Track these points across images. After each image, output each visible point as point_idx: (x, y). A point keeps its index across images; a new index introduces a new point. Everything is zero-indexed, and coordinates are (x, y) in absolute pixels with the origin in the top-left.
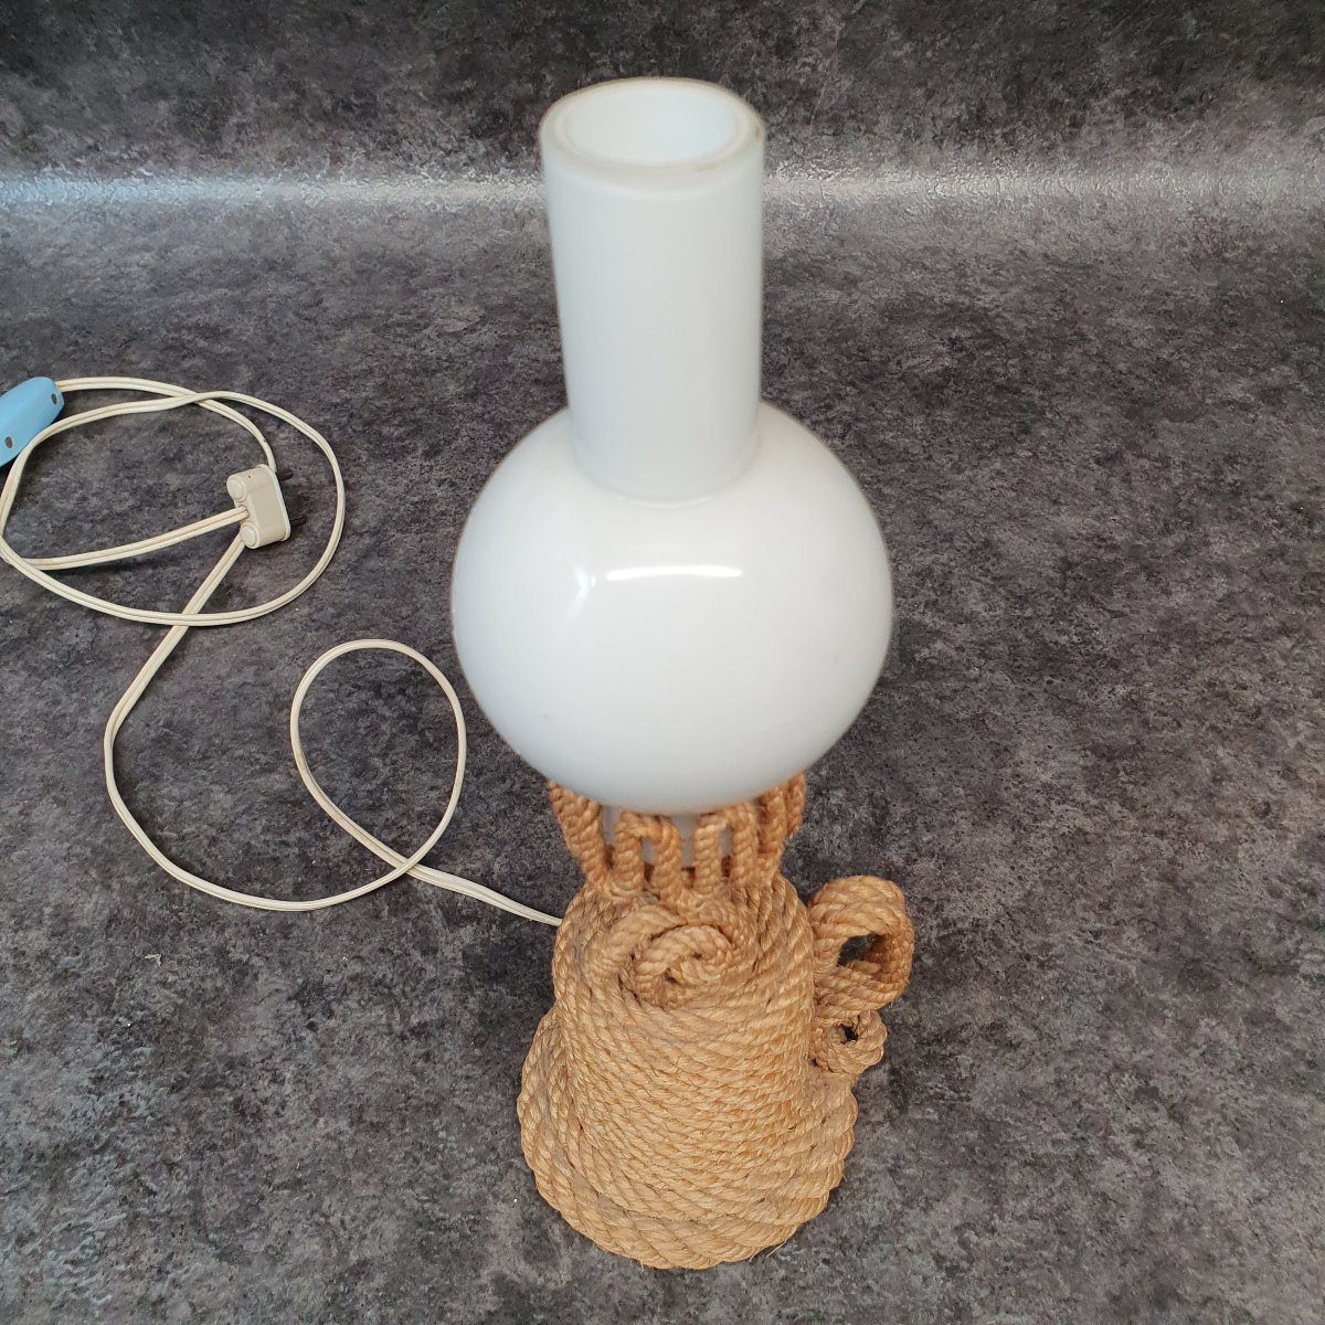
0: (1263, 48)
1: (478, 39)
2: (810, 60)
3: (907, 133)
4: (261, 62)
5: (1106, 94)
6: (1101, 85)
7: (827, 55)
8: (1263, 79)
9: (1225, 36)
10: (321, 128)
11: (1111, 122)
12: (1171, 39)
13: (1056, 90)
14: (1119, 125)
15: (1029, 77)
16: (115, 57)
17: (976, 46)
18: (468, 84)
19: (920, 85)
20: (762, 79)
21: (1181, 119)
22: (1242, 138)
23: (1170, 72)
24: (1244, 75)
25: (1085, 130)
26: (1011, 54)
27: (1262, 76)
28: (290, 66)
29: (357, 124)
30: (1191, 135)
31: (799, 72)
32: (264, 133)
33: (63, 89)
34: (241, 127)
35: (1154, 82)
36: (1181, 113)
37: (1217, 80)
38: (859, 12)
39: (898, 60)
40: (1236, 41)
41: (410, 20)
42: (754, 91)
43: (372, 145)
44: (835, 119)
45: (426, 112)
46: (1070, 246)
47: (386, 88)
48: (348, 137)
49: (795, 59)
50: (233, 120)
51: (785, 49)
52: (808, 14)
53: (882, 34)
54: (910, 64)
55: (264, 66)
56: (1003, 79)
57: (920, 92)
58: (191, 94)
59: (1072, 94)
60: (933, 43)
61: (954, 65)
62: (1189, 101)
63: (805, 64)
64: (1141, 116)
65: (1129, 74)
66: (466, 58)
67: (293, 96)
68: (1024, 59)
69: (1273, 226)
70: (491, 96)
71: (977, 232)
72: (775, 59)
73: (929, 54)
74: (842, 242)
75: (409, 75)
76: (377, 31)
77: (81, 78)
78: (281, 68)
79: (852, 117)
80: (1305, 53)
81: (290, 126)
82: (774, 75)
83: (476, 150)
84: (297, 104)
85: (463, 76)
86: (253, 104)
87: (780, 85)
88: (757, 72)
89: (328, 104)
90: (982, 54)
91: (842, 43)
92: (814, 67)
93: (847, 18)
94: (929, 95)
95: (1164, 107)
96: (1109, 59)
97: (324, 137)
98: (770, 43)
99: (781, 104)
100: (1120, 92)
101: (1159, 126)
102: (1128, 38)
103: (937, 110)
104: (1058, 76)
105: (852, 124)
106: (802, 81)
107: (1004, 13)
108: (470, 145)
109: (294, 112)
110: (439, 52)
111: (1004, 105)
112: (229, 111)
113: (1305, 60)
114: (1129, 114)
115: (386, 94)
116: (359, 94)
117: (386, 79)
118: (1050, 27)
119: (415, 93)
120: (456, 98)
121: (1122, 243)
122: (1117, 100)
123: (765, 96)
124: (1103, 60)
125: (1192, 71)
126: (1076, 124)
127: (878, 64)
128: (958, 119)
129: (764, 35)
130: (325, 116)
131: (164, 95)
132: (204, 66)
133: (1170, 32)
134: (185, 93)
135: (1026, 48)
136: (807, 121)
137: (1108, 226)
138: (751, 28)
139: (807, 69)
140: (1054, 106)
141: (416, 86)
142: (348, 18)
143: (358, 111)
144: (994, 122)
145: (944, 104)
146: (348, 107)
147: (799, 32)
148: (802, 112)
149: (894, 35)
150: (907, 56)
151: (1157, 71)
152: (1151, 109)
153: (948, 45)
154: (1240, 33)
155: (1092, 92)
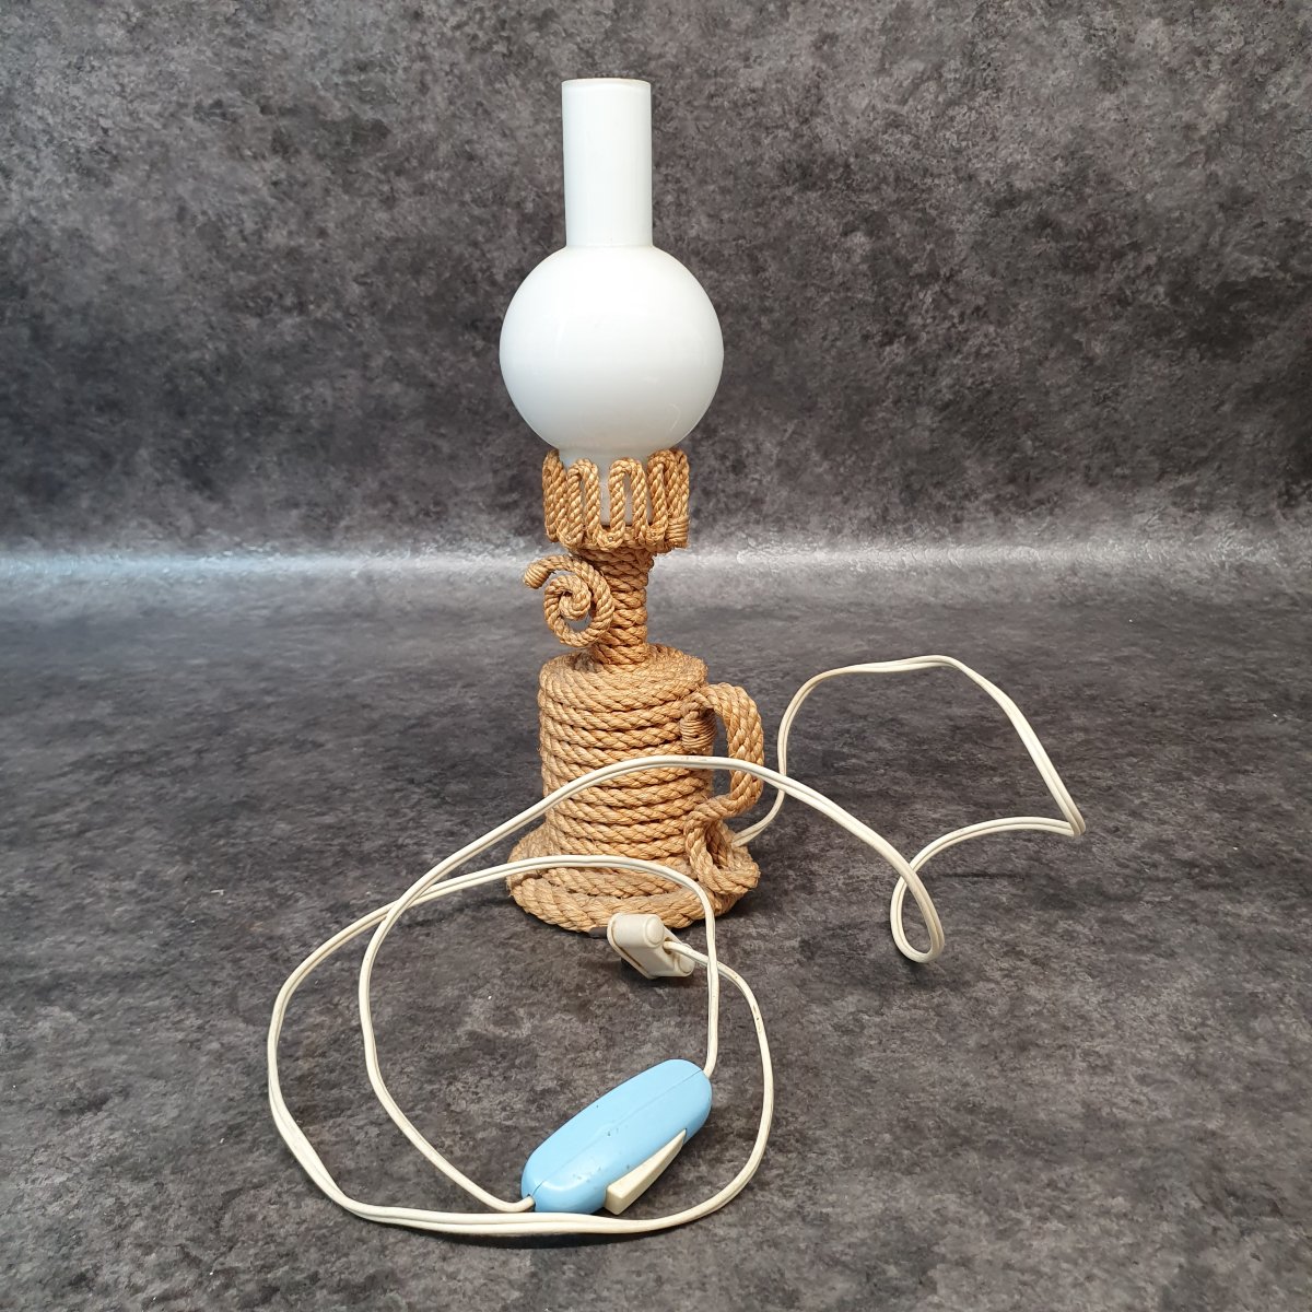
0: (1085, 462)
1: (524, 463)
2: (757, 476)
3: (832, 529)
4: (369, 480)
5: (977, 498)
6: (972, 490)
7: (769, 471)
8: (1092, 485)
9: (1055, 453)
10: (406, 529)
11: (984, 518)
12: (1016, 455)
13: (939, 496)
14: (991, 521)
15: (917, 486)
16: (268, 477)
17: (874, 463)
18: (515, 496)
19: (837, 494)
20: (723, 491)
21: (1038, 515)
22: (1087, 529)
23: (1021, 480)
24: (1076, 483)
25: (965, 525)
26: (902, 469)
27: (1091, 484)
28: (390, 483)
29: (432, 526)
30: (1047, 528)
31: (749, 485)
32: (365, 533)
33: (227, 504)
34: (348, 529)
35: (1011, 488)
36: (1037, 510)
37: (1058, 487)
38: (790, 438)
39: (820, 475)
40: (1064, 457)
41: (477, 449)
42: (718, 501)
43: (442, 541)
44: (778, 520)
45: (484, 517)
46: (963, 600)
47: (456, 499)
48: (425, 535)
49: (746, 476)
50: (343, 524)
51: (738, 468)
52: (754, 441)
53: (806, 455)
54: (828, 478)
55: (372, 484)
56: (897, 490)
57: (838, 499)
58: (316, 505)
59: (952, 498)
60: (843, 463)
61: (861, 478)
62: (1040, 502)
63: (753, 480)
64: (1006, 514)
65: (991, 483)
66: (513, 477)
67: (389, 505)
68: (912, 472)
69: (1122, 587)
70: (530, 506)
71: (890, 593)
72: (732, 476)
73: (842, 470)
74: (787, 601)
75: (473, 489)
76: (453, 457)
77: (240, 495)
78: (383, 484)
79: (791, 518)
80: (1117, 466)
81: (383, 528)
82: (732, 489)
83: (517, 545)
84: (391, 511)
85: (511, 490)
86: (359, 512)
87: (737, 495)
88: (720, 486)
89: (412, 512)
90: (881, 469)
91: (779, 463)
92: (760, 482)
93: (781, 444)
94: (846, 501)
95: (1023, 507)
96: (974, 470)
97: (408, 535)
98: (728, 463)
99: (738, 509)
100: (987, 496)
101: (1021, 521)
102: (985, 454)
103: (852, 512)
104: (938, 485)
105: (791, 524)
106: (752, 492)
107: (892, 437)
108: (514, 541)
109: (388, 517)
110: (495, 472)
111: (902, 508)
112: (341, 517)
113: (1118, 471)
114: (997, 512)
115: (456, 505)
116: (437, 504)
117: (456, 492)
118: (927, 447)
119: (476, 503)
120: (506, 507)
121: (1004, 598)
122: (986, 502)
123: (726, 505)
124: (970, 472)
125: (1037, 480)
126: (958, 520)
127: (806, 478)
128: (868, 519)
129: (723, 458)
130: (410, 521)
131: (296, 505)
132: (329, 483)
133: (1014, 450)
134: (312, 504)
135: (911, 464)
136: (758, 522)
137: (992, 589)
138: (714, 452)
139: (755, 483)
140: (940, 508)
141: (478, 498)
142: (435, 447)
143: (434, 517)
144: (896, 522)
145: (857, 508)
146: (427, 514)
147: (747, 456)
148: (754, 516)
149: (815, 456)
150: (826, 472)
151: (1012, 480)
152: (1014, 509)
153: (854, 463)
154: (1066, 450)
155: (966, 496)
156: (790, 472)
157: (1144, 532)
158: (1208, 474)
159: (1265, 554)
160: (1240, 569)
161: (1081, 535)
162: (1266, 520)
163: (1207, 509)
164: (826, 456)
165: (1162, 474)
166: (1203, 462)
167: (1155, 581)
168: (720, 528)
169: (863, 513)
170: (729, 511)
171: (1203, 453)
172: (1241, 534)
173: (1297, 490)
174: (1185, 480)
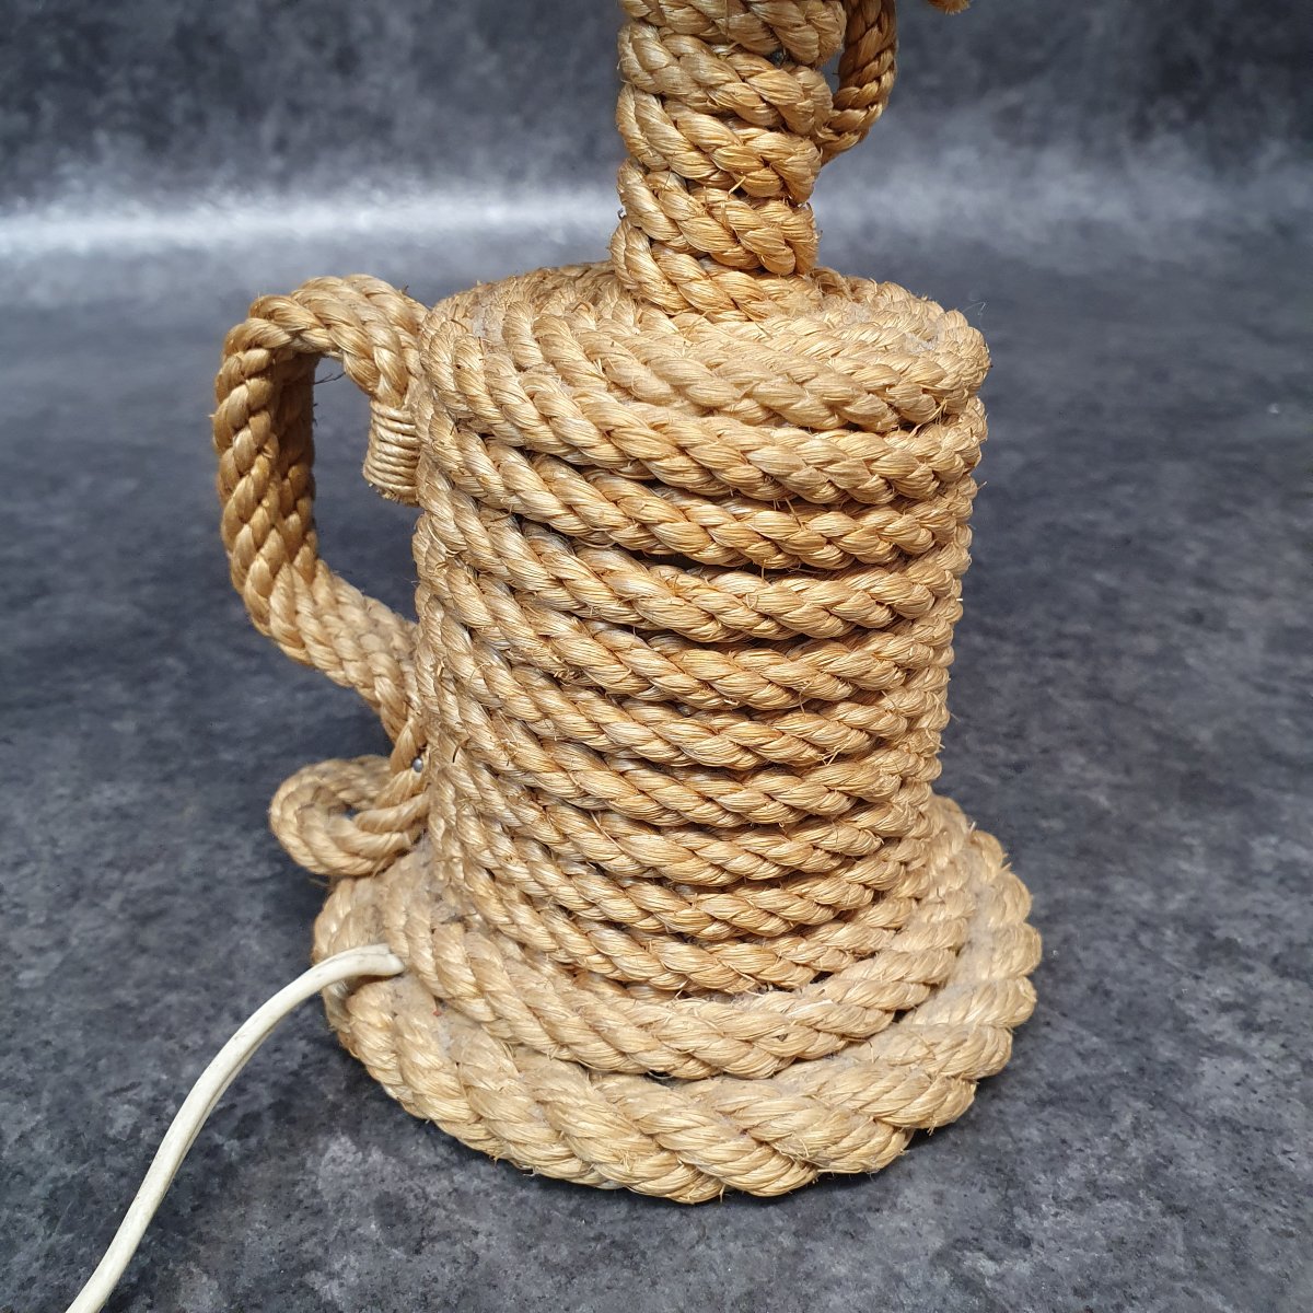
2: (379, 78)
7: (399, 70)
31: (367, 94)
38: (433, 8)
39: (485, 80)
49: (361, 78)
52: (369, 13)
53: (460, 40)
54: (498, 84)
57: (516, 120)
60: (522, 56)
61: (550, 84)
63: (374, 85)
72: (336, 78)
73: (519, 70)
79: (441, 153)
87: (347, 113)
88: (317, 96)
90: (580, 69)
92: (386, 89)
93: (416, 19)
98: (328, 54)
99: (351, 138)
103: (539, 143)
105: (441, 163)
106: (373, 108)
127: (462, 83)
138: (301, 34)
139: (378, 92)
147: (361, 41)
150: (493, 72)
153: (538, 58)
156: (435, 71)
157: (959, 175)
158: (1041, 88)
159: (1113, 208)
160: (1087, 229)
161: (877, 179)
162: (1112, 159)
163: (1040, 141)
164: (493, 41)
165: (983, 87)
166: (1037, 69)
167: (979, 248)
168: (322, 171)
169: (558, 143)
170: (334, 141)
171: (1037, 55)
172: (1083, 179)
173: (1152, 113)
174: (1013, 97)
